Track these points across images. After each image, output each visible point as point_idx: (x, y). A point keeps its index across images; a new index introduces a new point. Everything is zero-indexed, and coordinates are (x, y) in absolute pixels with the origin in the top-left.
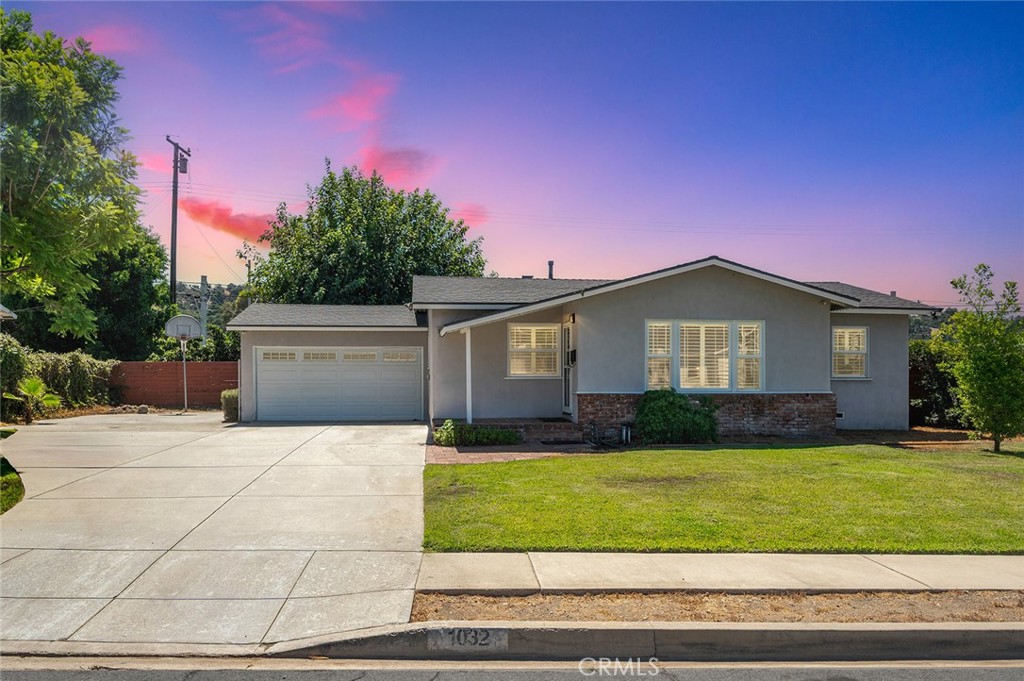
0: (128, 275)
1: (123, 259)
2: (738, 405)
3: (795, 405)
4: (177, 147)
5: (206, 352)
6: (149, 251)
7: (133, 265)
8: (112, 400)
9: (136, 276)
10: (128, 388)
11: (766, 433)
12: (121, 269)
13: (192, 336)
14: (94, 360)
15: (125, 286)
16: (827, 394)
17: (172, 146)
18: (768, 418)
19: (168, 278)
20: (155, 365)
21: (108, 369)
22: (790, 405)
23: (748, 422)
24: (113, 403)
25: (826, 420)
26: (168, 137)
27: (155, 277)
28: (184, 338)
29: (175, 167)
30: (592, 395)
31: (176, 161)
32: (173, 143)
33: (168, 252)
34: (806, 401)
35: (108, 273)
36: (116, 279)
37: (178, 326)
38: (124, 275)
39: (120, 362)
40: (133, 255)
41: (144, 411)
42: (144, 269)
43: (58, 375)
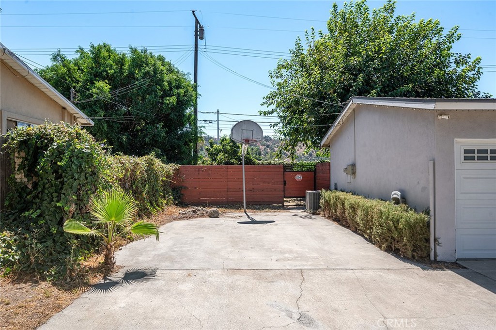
1: (171, 89)
4: (197, 22)
8: (175, 198)
14: (163, 164)
20: (209, 169)
24: (176, 202)
28: (247, 142)
31: (196, 31)
35: (162, 97)
36: (167, 102)
37: (242, 130)
38: (173, 100)
39: (179, 165)
40: (178, 87)
41: (216, 215)
42: (185, 98)
43: (135, 180)
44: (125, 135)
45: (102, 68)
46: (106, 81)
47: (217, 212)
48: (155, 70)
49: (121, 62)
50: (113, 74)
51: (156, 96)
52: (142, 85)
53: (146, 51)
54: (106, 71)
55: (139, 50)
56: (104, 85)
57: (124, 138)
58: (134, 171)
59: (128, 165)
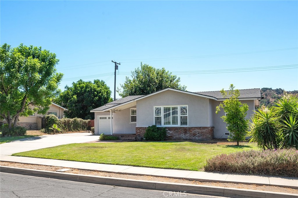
0: (98, 98)
1: (97, 94)
2: (179, 130)
3: (197, 130)
4: (116, 63)
7: (99, 95)
8: (87, 129)
9: (100, 98)
11: (188, 139)
12: (96, 97)
14: (83, 120)
15: (97, 101)
16: (207, 127)
17: (114, 63)
18: (188, 134)
21: (87, 122)
22: (195, 130)
23: (182, 135)
25: (207, 135)
26: (112, 61)
29: (115, 69)
30: (139, 127)
31: (115, 67)
34: (200, 129)
35: (93, 98)
39: (90, 120)
40: (100, 93)
43: (69, 123)
50: (79, 92)
51: (91, 97)
52: (86, 95)
54: (77, 92)
56: (75, 97)
58: (69, 121)
59: (66, 120)
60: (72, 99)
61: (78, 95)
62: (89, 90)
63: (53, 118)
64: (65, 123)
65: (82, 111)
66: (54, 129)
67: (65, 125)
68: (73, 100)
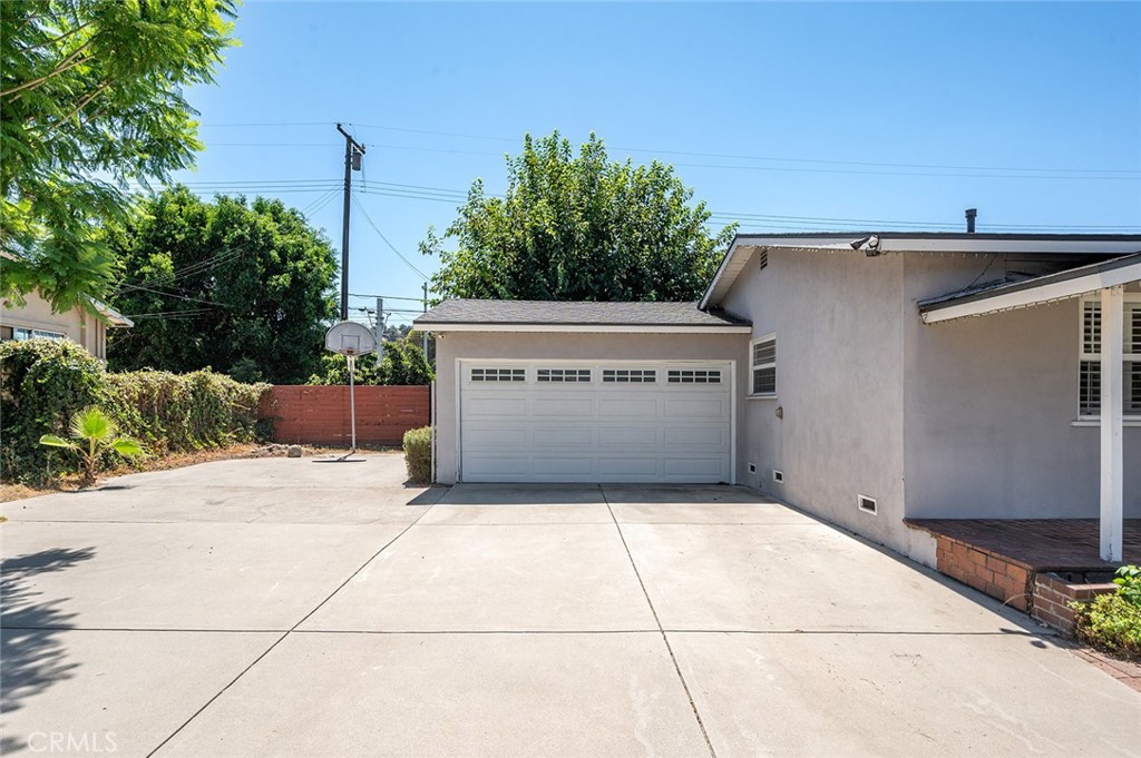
0: (289, 279)
1: (284, 262)
4: (350, 140)
5: (381, 372)
6: (317, 254)
7: (296, 268)
8: (259, 435)
9: (298, 282)
10: (281, 419)
12: (280, 272)
13: (363, 351)
14: (236, 383)
15: (286, 292)
17: (345, 139)
19: (339, 288)
20: (317, 391)
21: (254, 395)
24: (261, 439)
26: (339, 125)
27: (323, 287)
28: (350, 352)
29: (348, 163)
31: (348, 156)
32: (345, 134)
33: (339, 257)
35: (265, 277)
36: (274, 283)
37: (343, 336)
38: (284, 280)
39: (271, 385)
40: (298, 257)
41: (296, 454)
42: (309, 275)
43: (170, 403)
44: (201, 337)
45: (165, 232)
46: (169, 253)
47: (299, 451)
48: (254, 234)
49: (200, 220)
50: (183, 241)
51: (254, 274)
52: (228, 258)
53: (243, 201)
54: (173, 237)
55: (232, 197)
56: (164, 260)
57: (198, 342)
58: (166, 390)
59: (154, 384)
60: (147, 269)
61: (183, 254)
62: (241, 237)
63: (72, 364)
64: (144, 402)
65: (204, 339)
66: (85, 444)
67: (147, 414)
68: (151, 274)
